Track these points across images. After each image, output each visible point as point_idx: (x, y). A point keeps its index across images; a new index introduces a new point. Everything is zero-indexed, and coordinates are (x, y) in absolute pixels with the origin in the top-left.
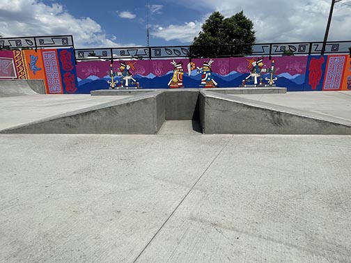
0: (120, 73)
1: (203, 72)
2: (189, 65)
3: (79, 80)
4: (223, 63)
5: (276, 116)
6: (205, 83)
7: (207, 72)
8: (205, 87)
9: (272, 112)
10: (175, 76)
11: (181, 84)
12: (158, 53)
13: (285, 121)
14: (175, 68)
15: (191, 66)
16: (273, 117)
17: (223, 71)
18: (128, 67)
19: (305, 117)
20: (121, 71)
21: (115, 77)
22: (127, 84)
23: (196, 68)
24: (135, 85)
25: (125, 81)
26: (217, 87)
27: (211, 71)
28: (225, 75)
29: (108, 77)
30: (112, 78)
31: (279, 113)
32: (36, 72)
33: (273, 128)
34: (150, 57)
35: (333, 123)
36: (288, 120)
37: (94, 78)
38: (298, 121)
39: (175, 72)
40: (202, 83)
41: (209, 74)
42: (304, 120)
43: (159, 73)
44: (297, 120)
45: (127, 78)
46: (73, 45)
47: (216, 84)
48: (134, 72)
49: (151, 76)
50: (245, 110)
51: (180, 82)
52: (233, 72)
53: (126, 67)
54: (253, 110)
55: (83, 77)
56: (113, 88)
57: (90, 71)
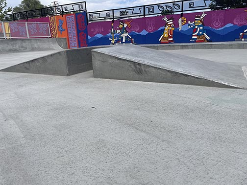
0: (119, 31)
1: (194, 27)
2: (180, 20)
3: (89, 37)
4: (218, 15)
5: (138, 66)
6: (196, 37)
7: (199, 26)
8: (195, 42)
9: (135, 63)
10: (165, 31)
11: (172, 39)
12: (151, 10)
13: (145, 70)
14: (166, 24)
15: (182, 21)
16: (136, 67)
17: (217, 24)
18: (125, 25)
19: (159, 68)
20: (120, 29)
21: (115, 34)
22: (124, 41)
23: (187, 23)
24: (131, 42)
25: (123, 37)
26: (209, 41)
27: (203, 25)
28: (219, 29)
29: (110, 34)
30: (113, 35)
31: (139, 64)
32: (62, 32)
33: (137, 76)
34: (144, 15)
35: (183, 74)
36: (146, 70)
37: (99, 36)
38: (155, 71)
39: (166, 28)
40: (193, 37)
41: (201, 28)
42: (159, 70)
43: (151, 29)
44: (153, 70)
45: (124, 35)
46: (86, 10)
47: (208, 38)
48: (130, 29)
49: (144, 33)
50: (117, 61)
51: (171, 37)
52: (229, 25)
53: (123, 26)
54: (121, 61)
55: (92, 35)
56: (113, 44)
57: (97, 30)
